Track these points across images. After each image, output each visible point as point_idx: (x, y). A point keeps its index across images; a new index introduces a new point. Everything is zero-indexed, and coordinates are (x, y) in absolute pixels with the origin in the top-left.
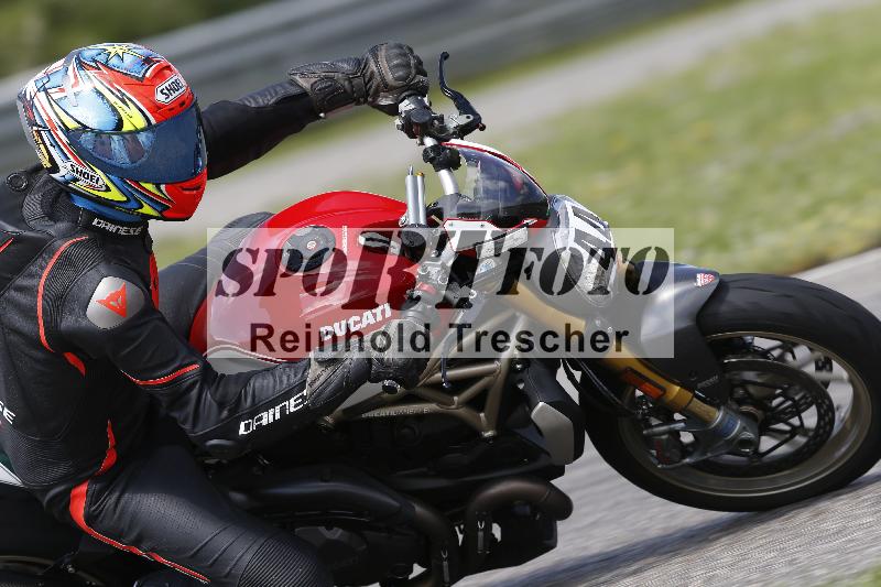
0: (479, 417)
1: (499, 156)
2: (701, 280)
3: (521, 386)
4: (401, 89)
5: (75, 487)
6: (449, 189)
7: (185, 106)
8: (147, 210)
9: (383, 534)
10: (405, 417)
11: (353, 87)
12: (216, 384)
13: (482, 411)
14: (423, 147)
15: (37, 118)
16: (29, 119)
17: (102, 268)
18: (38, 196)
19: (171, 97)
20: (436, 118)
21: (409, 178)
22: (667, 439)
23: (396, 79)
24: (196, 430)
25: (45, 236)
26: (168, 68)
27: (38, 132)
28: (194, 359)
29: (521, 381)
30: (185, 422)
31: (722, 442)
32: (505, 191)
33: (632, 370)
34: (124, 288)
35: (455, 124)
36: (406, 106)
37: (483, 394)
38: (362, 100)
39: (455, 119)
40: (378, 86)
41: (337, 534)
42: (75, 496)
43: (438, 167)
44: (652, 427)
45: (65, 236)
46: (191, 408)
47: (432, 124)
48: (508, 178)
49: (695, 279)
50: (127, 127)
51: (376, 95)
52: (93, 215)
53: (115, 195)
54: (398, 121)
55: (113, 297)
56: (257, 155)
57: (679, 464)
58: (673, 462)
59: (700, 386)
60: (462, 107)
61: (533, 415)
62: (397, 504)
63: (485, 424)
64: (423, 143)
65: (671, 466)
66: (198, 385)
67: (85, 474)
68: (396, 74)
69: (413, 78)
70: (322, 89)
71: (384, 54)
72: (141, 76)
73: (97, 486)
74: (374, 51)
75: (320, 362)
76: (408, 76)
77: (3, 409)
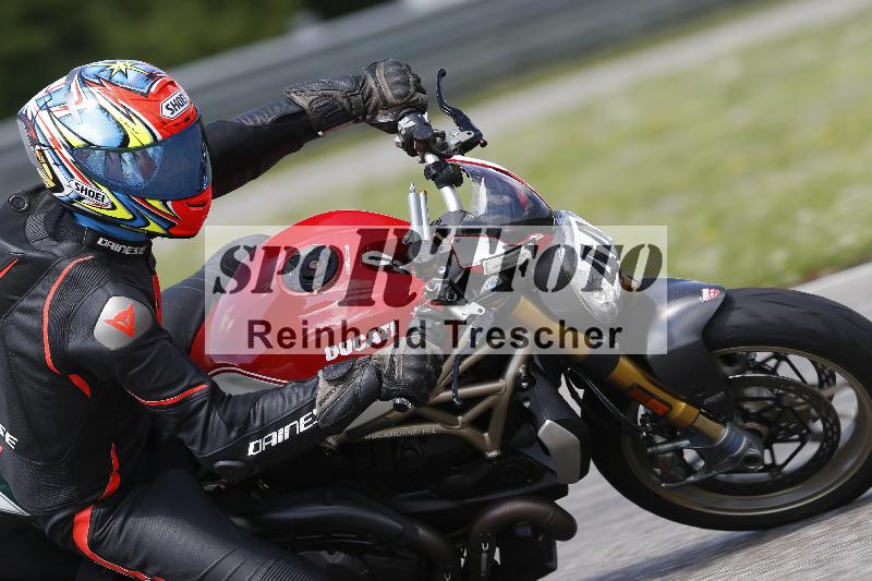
0: (484, 438)
1: (503, 172)
2: (706, 295)
3: (527, 404)
4: (399, 107)
5: (79, 512)
6: (453, 206)
7: (189, 121)
8: (153, 227)
9: (386, 559)
10: (409, 438)
11: (351, 104)
12: (223, 406)
13: (486, 431)
14: (425, 164)
15: (40, 137)
16: (31, 138)
17: (109, 288)
18: (41, 217)
19: (176, 113)
20: (437, 135)
21: (412, 196)
22: (673, 457)
23: (396, 97)
24: (204, 451)
25: (50, 256)
26: (172, 83)
27: (41, 151)
28: (202, 379)
29: (527, 399)
30: (193, 443)
31: (727, 459)
32: (511, 205)
33: (639, 386)
34: (131, 307)
35: (456, 141)
36: (406, 123)
37: (488, 413)
38: (360, 117)
39: (455, 136)
40: (377, 104)
41: (338, 558)
42: (78, 522)
43: (440, 184)
44: (656, 445)
45: (70, 256)
46: (199, 428)
47: (435, 141)
48: (512, 192)
49: (700, 294)
50: (133, 143)
51: (375, 111)
52: (98, 235)
53: (121, 213)
54: (398, 139)
55: (120, 317)
56: (255, 176)
57: (684, 483)
58: (677, 481)
59: (706, 402)
60: (462, 124)
61: (540, 433)
62: (401, 527)
63: (489, 444)
64: (424, 161)
65: (674, 484)
66: (206, 406)
67: (88, 500)
68: (396, 92)
69: (412, 96)
70: (320, 107)
71: (382, 71)
72: (145, 91)
73: (100, 510)
74: (372, 69)
75: (329, 381)
76: (407, 94)
77: (5, 434)
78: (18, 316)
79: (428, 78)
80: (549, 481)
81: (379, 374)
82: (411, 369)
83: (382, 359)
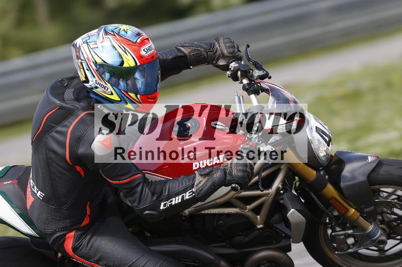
0: (257, 218)
4: (231, 58)
5: (69, 233)
6: (255, 103)
7: (154, 58)
11: (208, 55)
13: (258, 215)
15: (81, 56)
16: (77, 56)
18: (72, 90)
22: (343, 238)
23: (229, 53)
24: (139, 206)
25: (75, 108)
26: (147, 39)
27: (81, 63)
28: (139, 172)
30: (134, 202)
31: (369, 242)
33: (335, 198)
35: (257, 75)
36: (233, 65)
38: (211, 62)
39: (257, 72)
40: (219, 56)
42: (68, 238)
43: (250, 93)
44: (336, 231)
45: (84, 110)
46: (138, 195)
49: (368, 159)
51: (218, 59)
53: (115, 97)
57: (346, 252)
58: (343, 250)
59: (365, 210)
60: (259, 68)
61: (288, 215)
62: (213, 258)
63: (259, 221)
64: (242, 82)
65: (342, 253)
66: (142, 184)
68: (228, 50)
69: (237, 53)
70: (194, 55)
71: (222, 41)
72: (135, 41)
73: (79, 233)
74: (217, 40)
75: (201, 175)
76: (234, 51)
77: (37, 191)
78: (54, 134)
80: (283, 243)
81: (225, 173)
82: (240, 170)
83: (226, 166)
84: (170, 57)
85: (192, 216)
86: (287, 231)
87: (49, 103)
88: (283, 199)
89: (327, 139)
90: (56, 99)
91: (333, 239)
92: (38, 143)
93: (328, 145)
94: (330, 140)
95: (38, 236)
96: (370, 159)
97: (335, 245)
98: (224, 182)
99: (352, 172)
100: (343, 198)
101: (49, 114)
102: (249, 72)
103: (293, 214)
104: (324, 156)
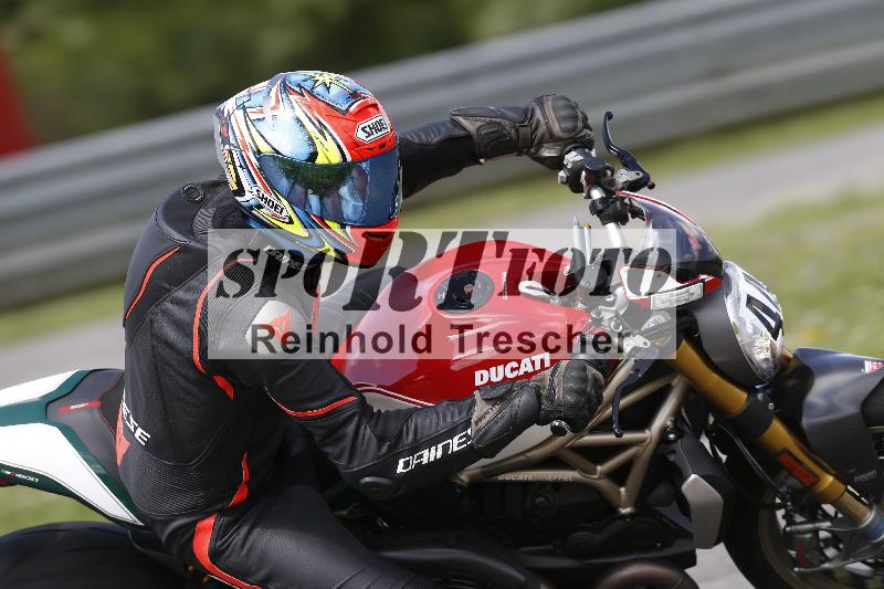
0: (620, 492)
3: (672, 458)
4: (566, 141)
5: (202, 519)
7: (385, 148)
10: (542, 484)
11: (518, 136)
12: (373, 421)
13: (622, 485)
14: (591, 199)
15: (231, 137)
18: (212, 211)
22: (810, 539)
23: (563, 130)
24: (351, 466)
27: (230, 151)
28: (350, 393)
30: (339, 457)
31: (869, 546)
33: (789, 452)
35: (623, 180)
36: (573, 158)
38: (525, 150)
39: (623, 175)
40: (543, 136)
42: (200, 530)
43: (605, 220)
44: (797, 524)
46: (347, 442)
49: (863, 366)
51: (540, 145)
54: (563, 173)
57: (818, 569)
58: (811, 565)
59: (856, 479)
60: (630, 164)
61: (684, 487)
62: (522, 578)
63: (624, 500)
64: (589, 196)
65: (809, 570)
66: (356, 418)
67: (214, 508)
68: (563, 126)
69: (581, 131)
70: (487, 134)
71: (550, 103)
72: (344, 108)
73: (224, 520)
74: (540, 102)
75: (486, 400)
76: (575, 128)
77: (135, 428)
78: (169, 305)
79: (595, 117)
80: (679, 547)
81: (539, 396)
82: (570, 391)
83: (542, 380)
84: (435, 140)
85: (477, 485)
86: (682, 521)
87: (160, 237)
88: (673, 452)
89: (773, 324)
90: (175, 230)
91: (789, 539)
92: (137, 322)
93: (775, 336)
94: (780, 325)
95: (140, 524)
96: (869, 367)
97: (793, 553)
98: (536, 416)
99: (828, 394)
100: (806, 450)
101: (158, 262)
102: (605, 175)
103: (695, 486)
104: (766, 360)
